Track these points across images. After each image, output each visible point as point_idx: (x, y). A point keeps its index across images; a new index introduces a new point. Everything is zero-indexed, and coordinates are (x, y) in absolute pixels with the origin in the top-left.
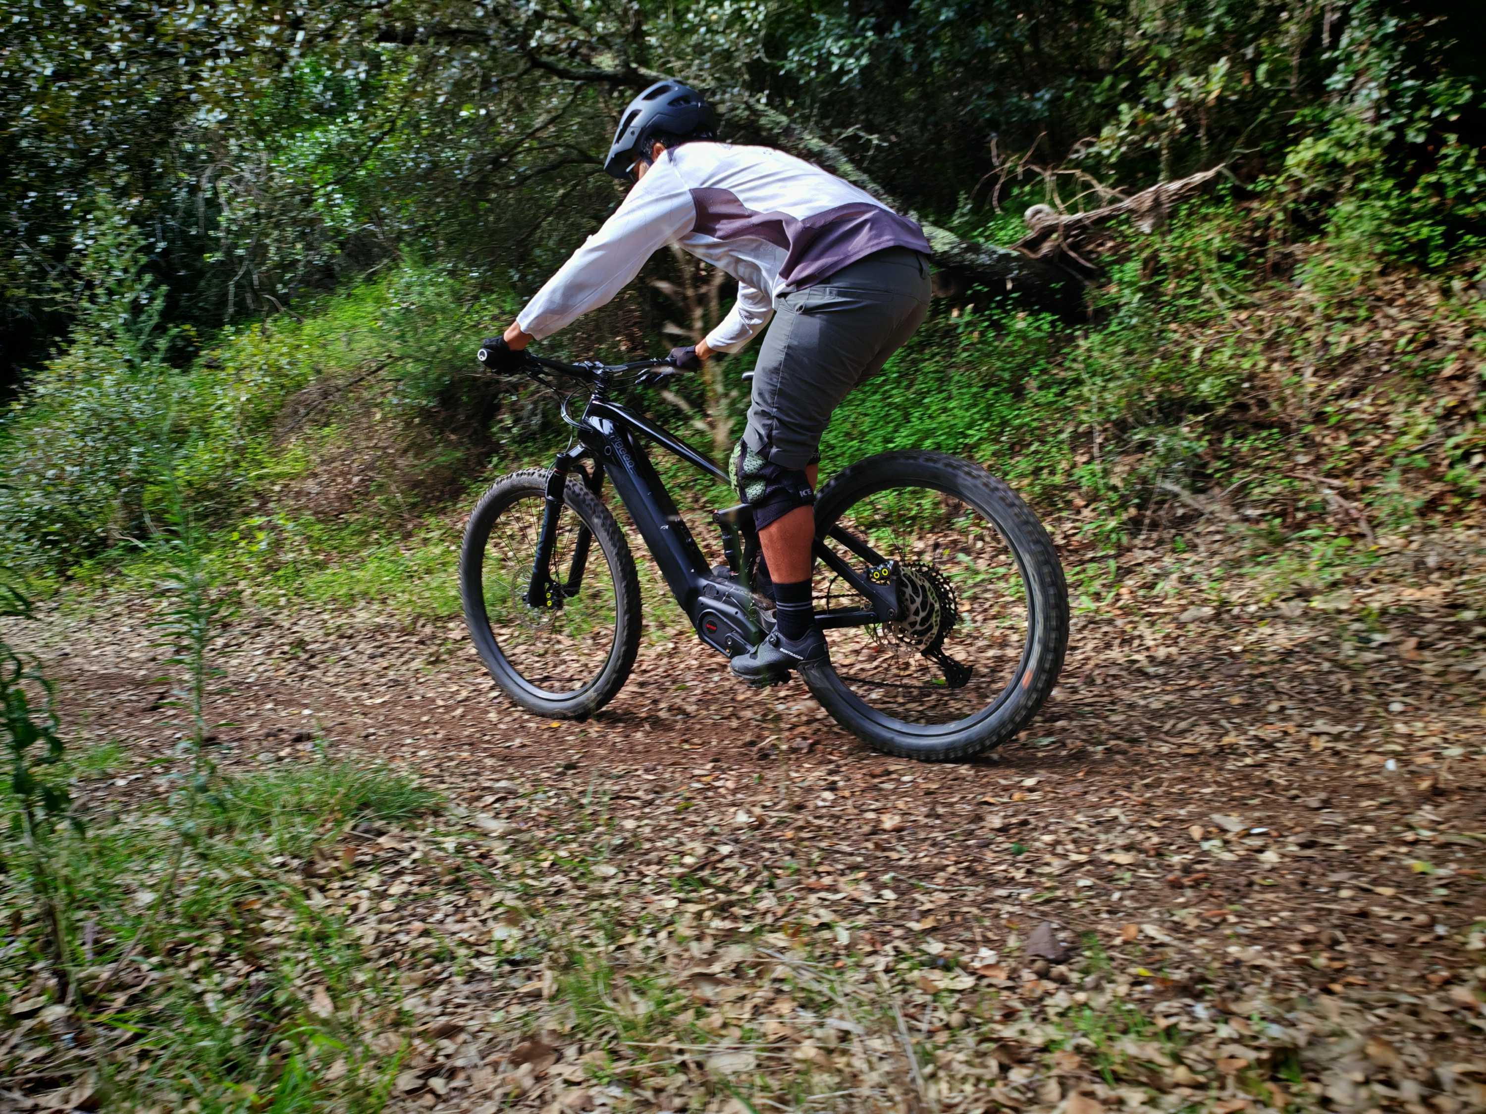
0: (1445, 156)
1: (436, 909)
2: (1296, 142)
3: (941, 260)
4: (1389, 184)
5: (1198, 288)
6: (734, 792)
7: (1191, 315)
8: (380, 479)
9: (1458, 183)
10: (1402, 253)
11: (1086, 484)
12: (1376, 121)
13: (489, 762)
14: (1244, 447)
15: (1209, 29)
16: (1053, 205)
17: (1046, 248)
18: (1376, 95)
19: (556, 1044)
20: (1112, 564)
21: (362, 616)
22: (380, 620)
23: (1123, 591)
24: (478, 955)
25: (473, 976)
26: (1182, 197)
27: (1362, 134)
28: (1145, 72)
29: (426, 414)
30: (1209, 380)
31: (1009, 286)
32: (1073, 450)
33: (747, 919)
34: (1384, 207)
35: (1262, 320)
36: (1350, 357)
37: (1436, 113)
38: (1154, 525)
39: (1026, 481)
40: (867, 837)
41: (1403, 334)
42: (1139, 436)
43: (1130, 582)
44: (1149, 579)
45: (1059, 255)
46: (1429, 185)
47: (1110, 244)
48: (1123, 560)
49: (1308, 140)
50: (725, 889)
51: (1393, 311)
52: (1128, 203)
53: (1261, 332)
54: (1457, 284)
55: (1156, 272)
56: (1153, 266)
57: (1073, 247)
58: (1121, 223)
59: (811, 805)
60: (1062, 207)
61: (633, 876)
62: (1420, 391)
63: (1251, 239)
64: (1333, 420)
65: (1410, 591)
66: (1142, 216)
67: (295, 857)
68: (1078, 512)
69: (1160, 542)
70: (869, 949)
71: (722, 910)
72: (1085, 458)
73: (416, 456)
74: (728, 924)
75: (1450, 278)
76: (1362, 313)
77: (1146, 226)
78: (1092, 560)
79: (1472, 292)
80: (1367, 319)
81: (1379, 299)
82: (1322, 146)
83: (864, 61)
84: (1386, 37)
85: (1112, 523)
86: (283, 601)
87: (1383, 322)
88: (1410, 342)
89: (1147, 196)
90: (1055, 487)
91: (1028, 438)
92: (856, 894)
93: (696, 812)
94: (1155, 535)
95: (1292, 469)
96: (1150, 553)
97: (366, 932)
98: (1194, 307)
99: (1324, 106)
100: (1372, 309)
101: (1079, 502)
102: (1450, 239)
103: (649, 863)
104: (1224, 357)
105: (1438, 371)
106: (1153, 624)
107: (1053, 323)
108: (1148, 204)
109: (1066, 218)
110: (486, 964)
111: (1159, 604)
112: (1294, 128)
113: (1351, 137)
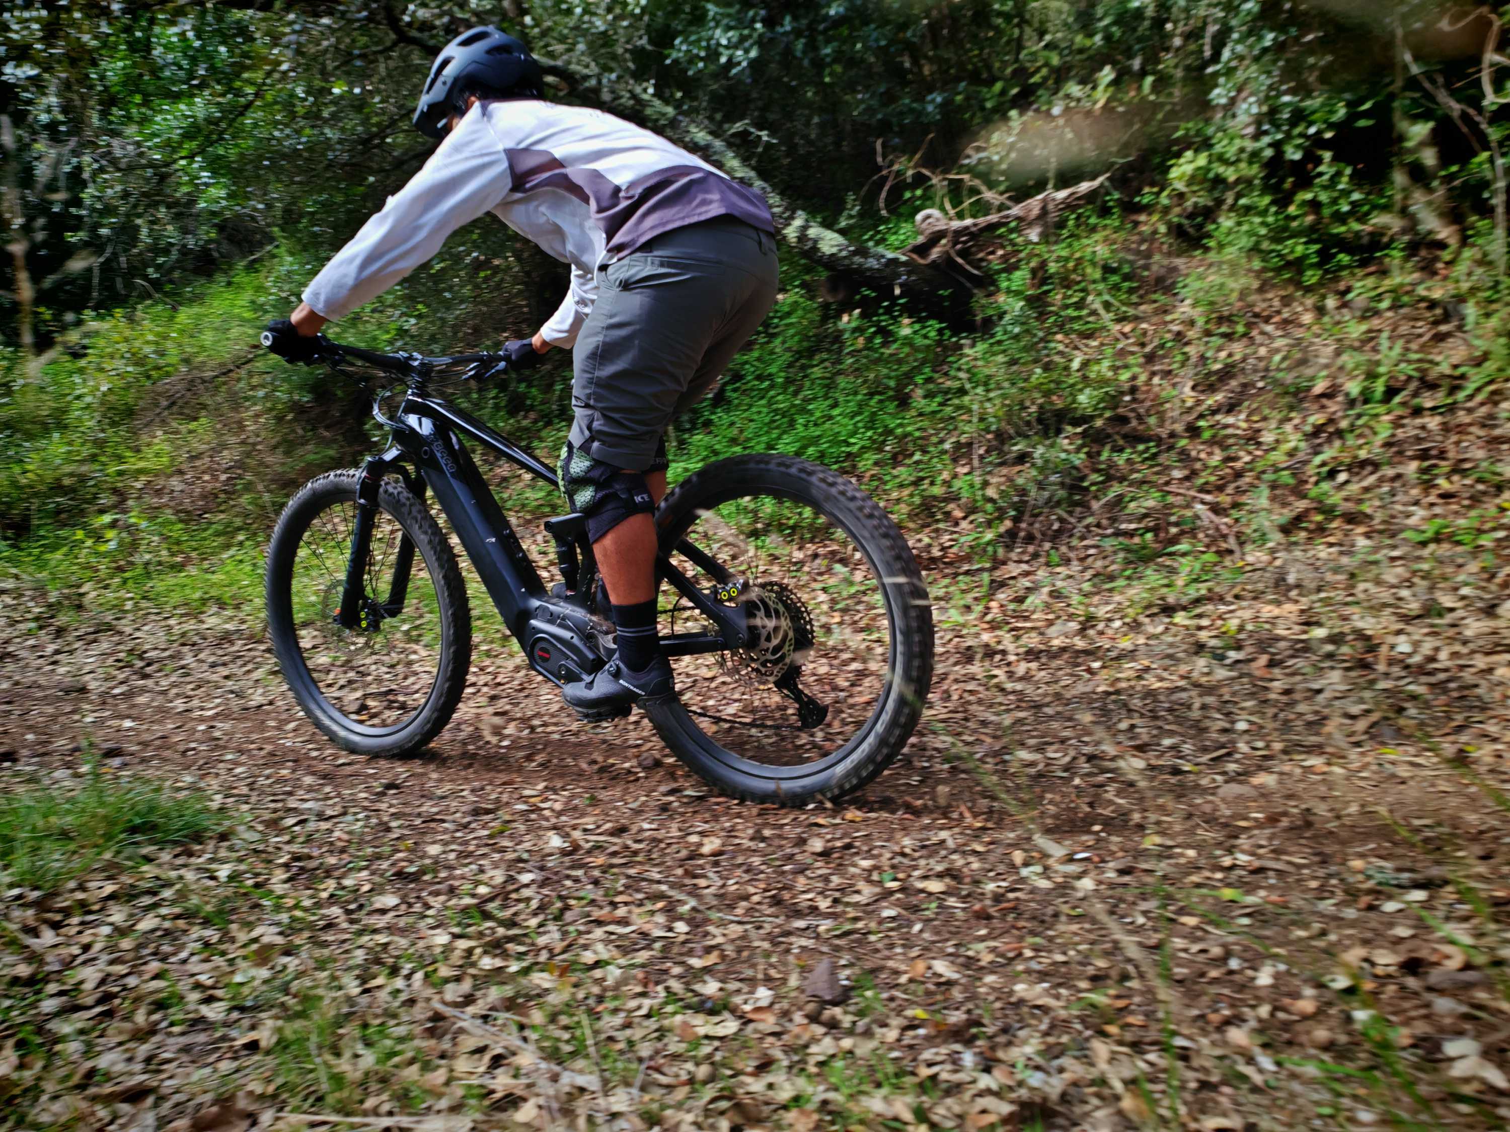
0: (1321, 174)
1: (182, 947)
2: (1179, 155)
3: (831, 262)
4: (1267, 200)
5: (1083, 299)
6: (560, 814)
7: (1076, 326)
8: (249, 477)
9: (1334, 201)
10: (1278, 270)
11: (965, 494)
12: (1256, 137)
13: (308, 780)
14: (1121, 460)
15: (1098, 39)
16: (942, 209)
17: (935, 253)
18: (1255, 110)
19: (251, 1108)
20: (986, 577)
21: (211, 621)
22: (229, 627)
23: (993, 604)
24: (209, 1000)
25: (198, 1023)
26: (1069, 206)
27: (1242, 150)
28: (1036, 79)
29: (298, 409)
30: (1087, 391)
31: (897, 291)
32: (955, 460)
34: (1264, 224)
35: (1145, 333)
36: (1227, 373)
37: (1312, 130)
38: (1030, 539)
39: (906, 492)
40: (682, 862)
41: (1277, 351)
42: (1019, 447)
43: (1001, 596)
44: (1021, 593)
45: (947, 260)
46: (1304, 203)
47: (1000, 252)
48: (997, 573)
49: (1189, 154)
50: (511, 923)
51: (1269, 328)
52: (1016, 210)
53: (1143, 345)
54: (1331, 303)
55: (1044, 281)
56: (1040, 275)
57: (960, 253)
58: (1011, 231)
59: (634, 829)
60: (952, 212)
61: (418, 907)
62: (1291, 408)
63: (1138, 252)
64: (1206, 435)
65: (1269, 608)
66: (1030, 224)
67: (36, 888)
68: (957, 524)
69: (1035, 556)
70: (639, 989)
71: (496, 947)
72: (966, 470)
73: (287, 453)
74: (498, 963)
75: (1324, 297)
76: (1240, 329)
77: (1034, 235)
78: (967, 573)
79: (1345, 311)
80: (1245, 335)
81: (1256, 315)
82: (1202, 160)
83: (753, 54)
84: (1265, 50)
85: (989, 536)
86: (129, 605)
87: (1259, 339)
88: (1284, 359)
89: (1034, 204)
90: (935, 498)
91: (911, 447)
92: (646, 928)
93: (511, 837)
94: (1031, 549)
95: (1167, 483)
96: (1025, 567)
97: (90, 975)
98: (1079, 318)
99: (1208, 121)
100: (1249, 325)
101: (958, 514)
102: (1325, 256)
103: (437, 894)
104: (1104, 368)
105: (1309, 389)
106: (1017, 638)
107: (940, 332)
108: (1036, 212)
109: (956, 224)
110: (213, 1012)
111: (1027, 619)
112: (1177, 141)
113: (1231, 152)
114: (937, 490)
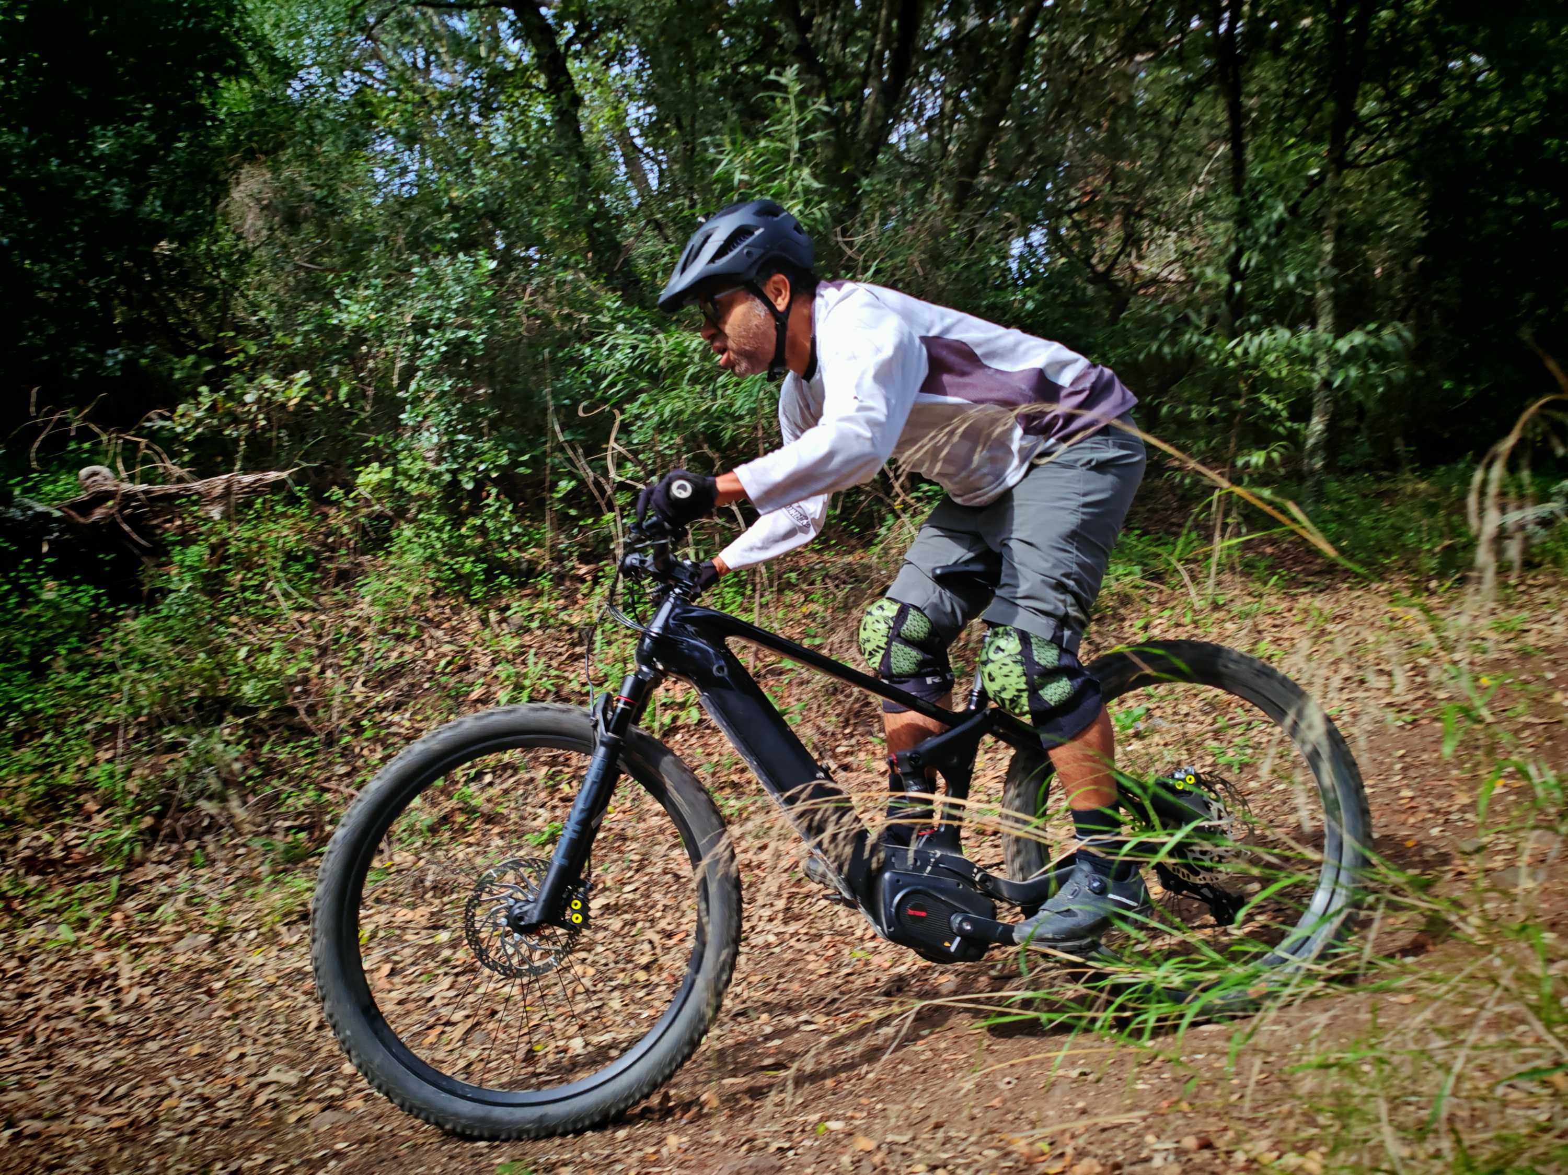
0: (489, 506)
2: (367, 463)
4: (441, 519)
5: (263, 584)
7: (252, 610)
9: (498, 530)
10: (451, 582)
11: (104, 783)
12: (438, 462)
14: (283, 754)
15: (298, 339)
18: (435, 439)
20: (115, 881)
23: (118, 916)
26: (254, 491)
27: (424, 471)
28: (232, 362)
30: (252, 682)
31: (45, 548)
32: (97, 744)
34: (438, 538)
35: (322, 625)
36: (397, 672)
37: (482, 467)
38: (173, 837)
41: (444, 655)
42: (170, 735)
43: (130, 905)
44: (154, 901)
46: (474, 527)
47: (178, 523)
48: (131, 876)
49: (375, 465)
51: (439, 633)
52: (198, 485)
53: (320, 637)
54: (493, 616)
57: (127, 519)
60: (124, 475)
62: (450, 711)
63: (324, 544)
64: (368, 734)
65: (405, 911)
66: (213, 501)
68: (88, 818)
69: (177, 856)
72: (109, 755)
75: (487, 611)
76: (413, 631)
77: (216, 512)
78: (94, 877)
79: (504, 625)
80: (415, 638)
81: (428, 621)
82: (387, 473)
84: (443, 393)
85: (126, 833)
87: (428, 642)
88: (449, 663)
89: (218, 483)
90: (65, 787)
94: (175, 847)
95: (328, 780)
96: (164, 869)
98: (258, 602)
99: (397, 437)
100: (421, 629)
101: (92, 806)
102: (490, 576)
104: (272, 660)
105: (468, 694)
106: (138, 956)
107: (96, 598)
108: (218, 491)
109: (126, 487)
111: (152, 932)
112: (367, 450)
113: (415, 470)
114: (66, 778)
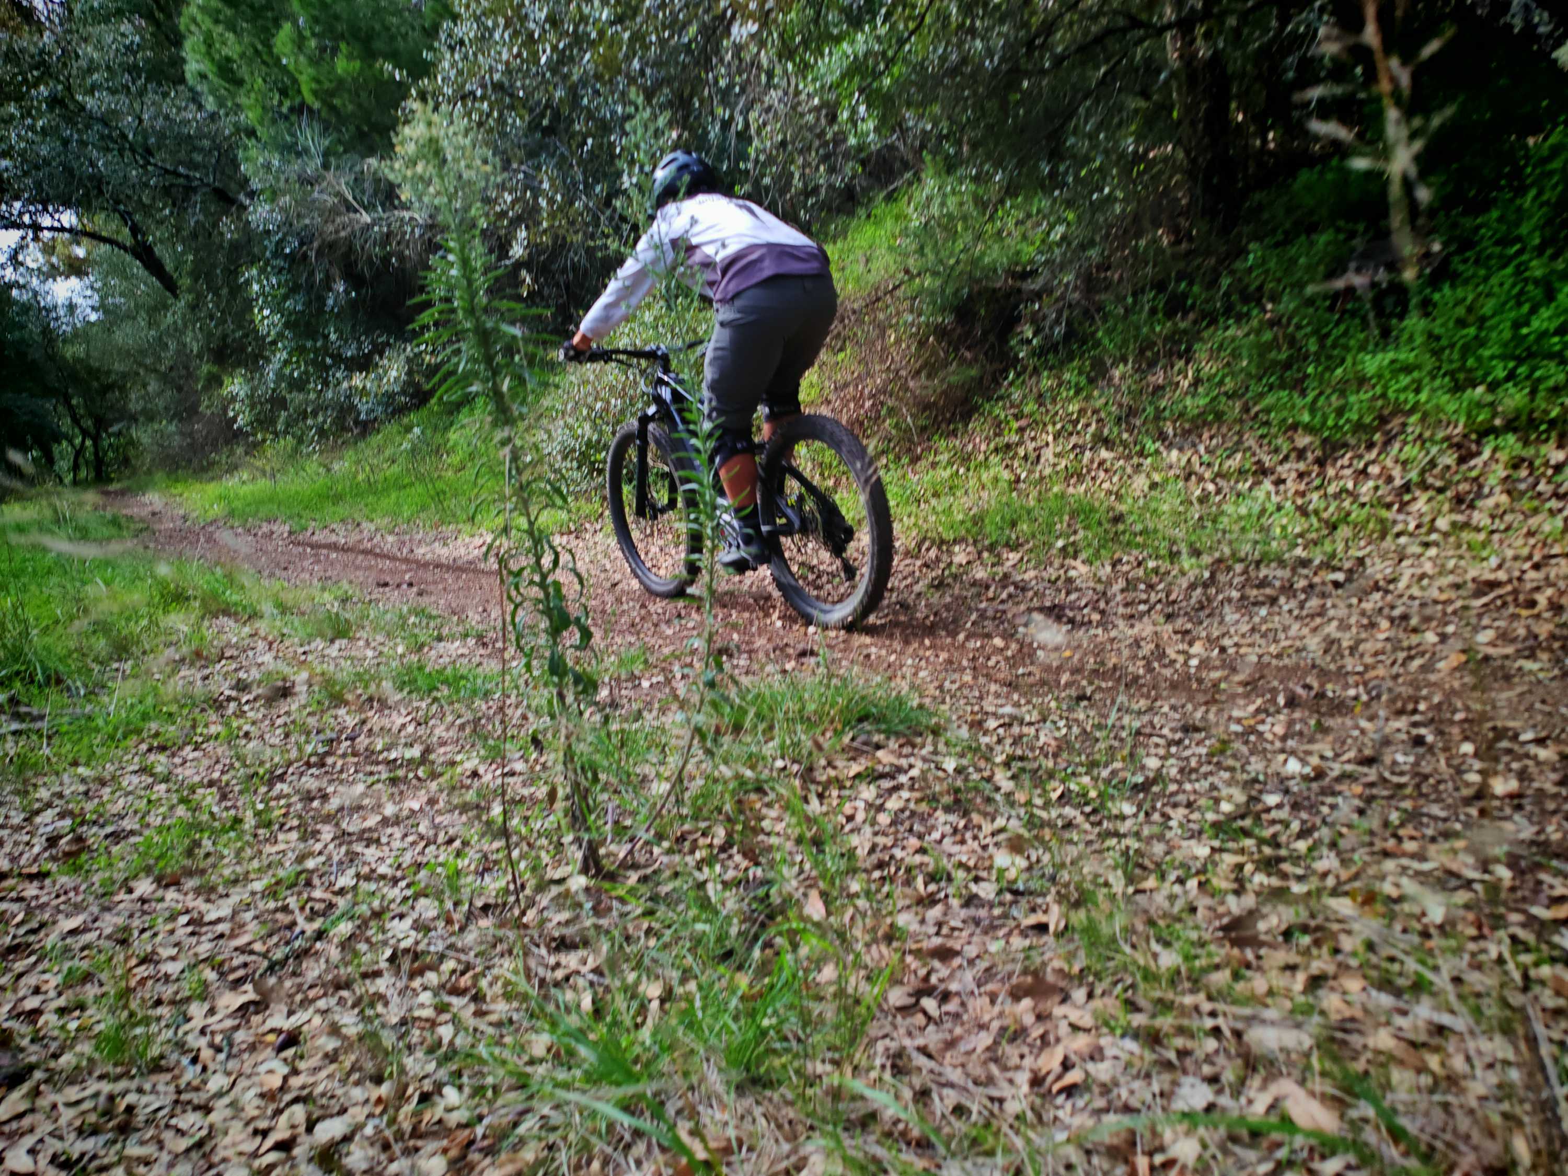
1: (934, 827)
6: (1284, 739)
8: (890, 403)
19: (1062, 984)
24: (977, 880)
25: (970, 901)
29: (941, 332)
33: (1300, 879)
40: (1467, 801)
61: (1156, 817)
67: (794, 761)
71: (1269, 865)
74: (1275, 882)
92: (1454, 867)
93: (1234, 756)
97: (861, 842)
103: (1175, 806)
110: (986, 890)
